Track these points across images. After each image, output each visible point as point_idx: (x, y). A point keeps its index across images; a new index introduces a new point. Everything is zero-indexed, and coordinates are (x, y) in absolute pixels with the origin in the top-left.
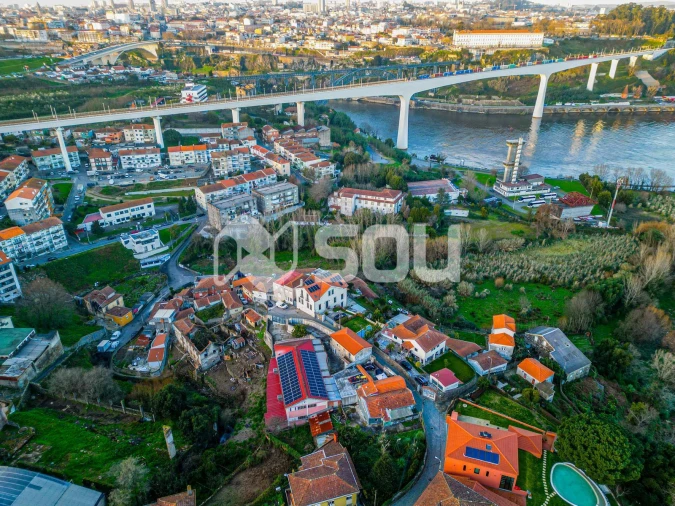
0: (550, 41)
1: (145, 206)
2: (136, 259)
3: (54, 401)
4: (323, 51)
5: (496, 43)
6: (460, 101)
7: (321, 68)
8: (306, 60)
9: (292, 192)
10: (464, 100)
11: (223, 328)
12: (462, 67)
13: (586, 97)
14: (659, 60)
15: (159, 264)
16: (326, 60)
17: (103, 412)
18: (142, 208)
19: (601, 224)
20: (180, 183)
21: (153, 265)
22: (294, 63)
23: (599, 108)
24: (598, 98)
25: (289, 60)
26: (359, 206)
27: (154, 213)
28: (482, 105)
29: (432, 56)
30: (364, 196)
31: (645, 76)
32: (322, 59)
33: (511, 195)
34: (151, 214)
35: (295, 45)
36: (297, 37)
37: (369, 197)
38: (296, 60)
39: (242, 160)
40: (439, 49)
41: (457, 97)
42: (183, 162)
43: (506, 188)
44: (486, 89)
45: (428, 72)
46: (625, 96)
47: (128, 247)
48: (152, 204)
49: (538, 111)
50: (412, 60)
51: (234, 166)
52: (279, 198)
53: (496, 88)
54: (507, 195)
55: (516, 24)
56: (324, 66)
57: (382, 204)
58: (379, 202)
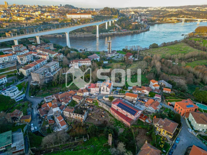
0: (93, 17)
1: (3, 79)
2: (12, 99)
3: (44, 151)
4: (22, 21)
5: (79, 17)
6: (75, 34)
7: (22, 26)
8: (15, 24)
9: (58, 64)
10: (77, 34)
11: (82, 107)
12: (73, 24)
13: (107, 31)
14: (118, 21)
15: (23, 98)
16: (24, 24)
17: (68, 145)
18: (2, 80)
19: (136, 59)
20: (8, 69)
21: (21, 99)
22: (10, 25)
23: (111, 34)
24: (109, 31)
25: (8, 24)
26: (80, 65)
27: (7, 81)
28: (82, 35)
29: (62, 21)
30: (81, 62)
31: (116, 25)
32: (22, 23)
33: (111, 56)
34: (5, 82)
35: (8, 19)
36: (8, 16)
37: (83, 62)
38: (11, 24)
39: (30, 57)
40: (64, 19)
41: (74, 33)
42: (3, 61)
43: (110, 55)
44: (82, 30)
45: (63, 26)
46: (115, 30)
47: (6, 95)
48: (6, 78)
49: (98, 35)
50: (56, 22)
51: (28, 59)
52: (54, 67)
53: (84, 30)
54: (110, 56)
55: (78, 12)
56: (23, 26)
57: (87, 63)
58: (86, 62)
